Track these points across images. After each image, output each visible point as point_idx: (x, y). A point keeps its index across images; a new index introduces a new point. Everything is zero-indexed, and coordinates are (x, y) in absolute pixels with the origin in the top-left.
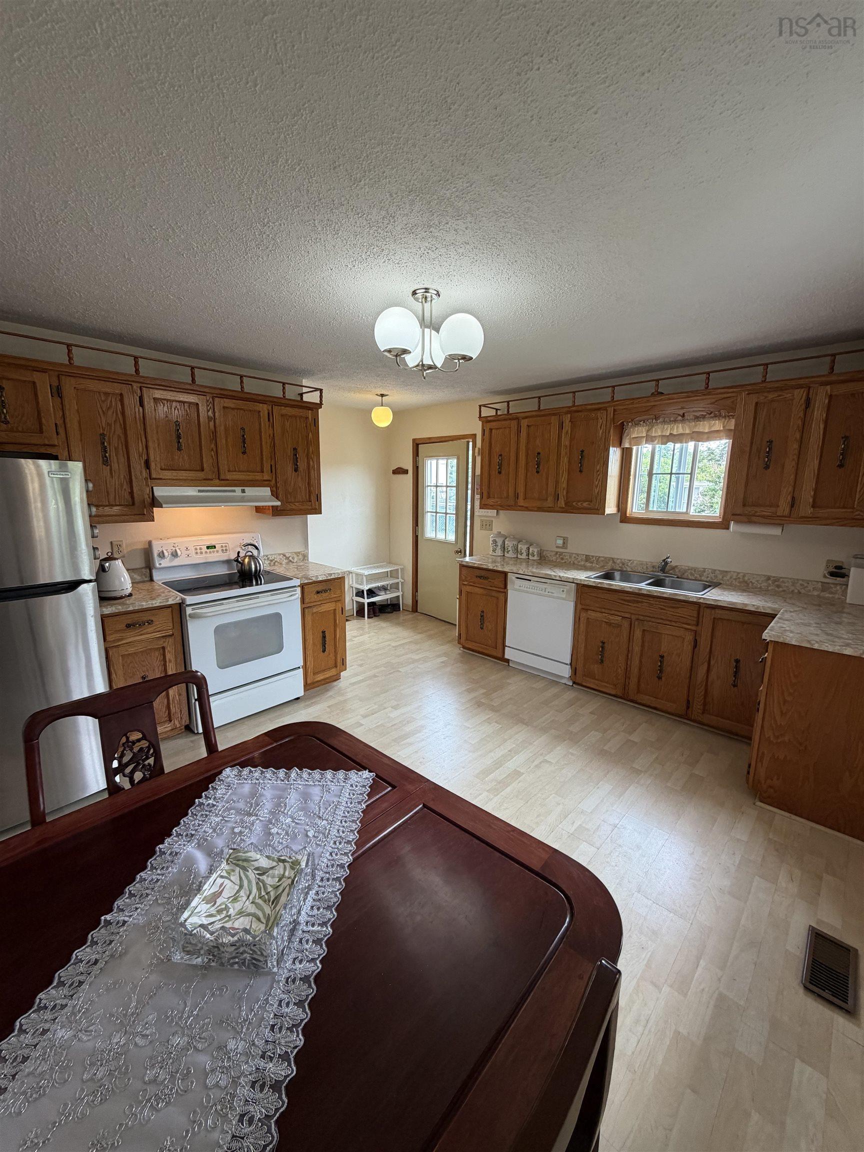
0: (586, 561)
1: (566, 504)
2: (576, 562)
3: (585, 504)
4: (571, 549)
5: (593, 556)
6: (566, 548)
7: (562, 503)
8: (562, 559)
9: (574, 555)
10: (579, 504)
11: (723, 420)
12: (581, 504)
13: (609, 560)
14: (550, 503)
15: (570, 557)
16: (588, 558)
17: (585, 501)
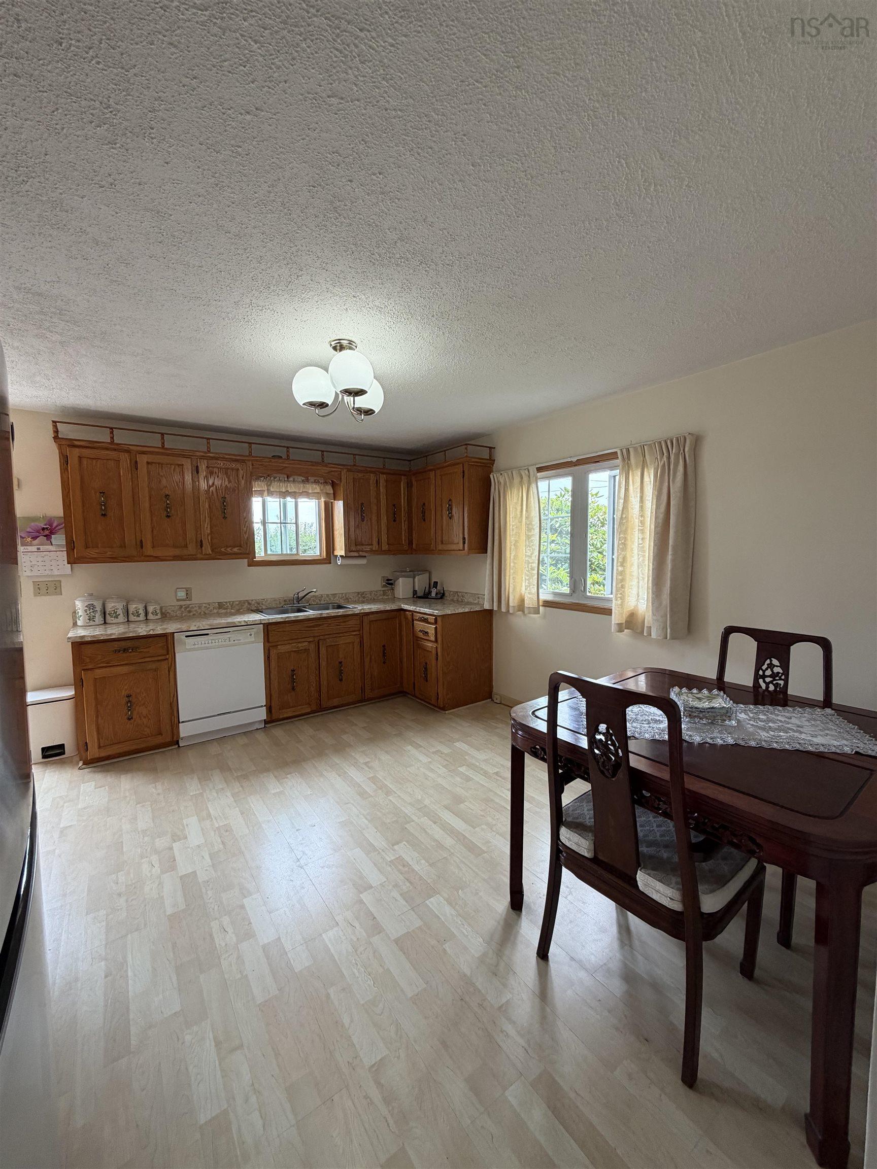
0: (219, 608)
1: (212, 551)
2: (206, 612)
3: (235, 550)
4: (196, 599)
5: (226, 602)
6: (191, 600)
7: (207, 549)
8: (190, 612)
9: (204, 605)
10: (228, 549)
11: (320, 485)
12: (231, 550)
13: (244, 603)
14: (192, 549)
15: (200, 607)
16: (221, 605)
17: (234, 547)
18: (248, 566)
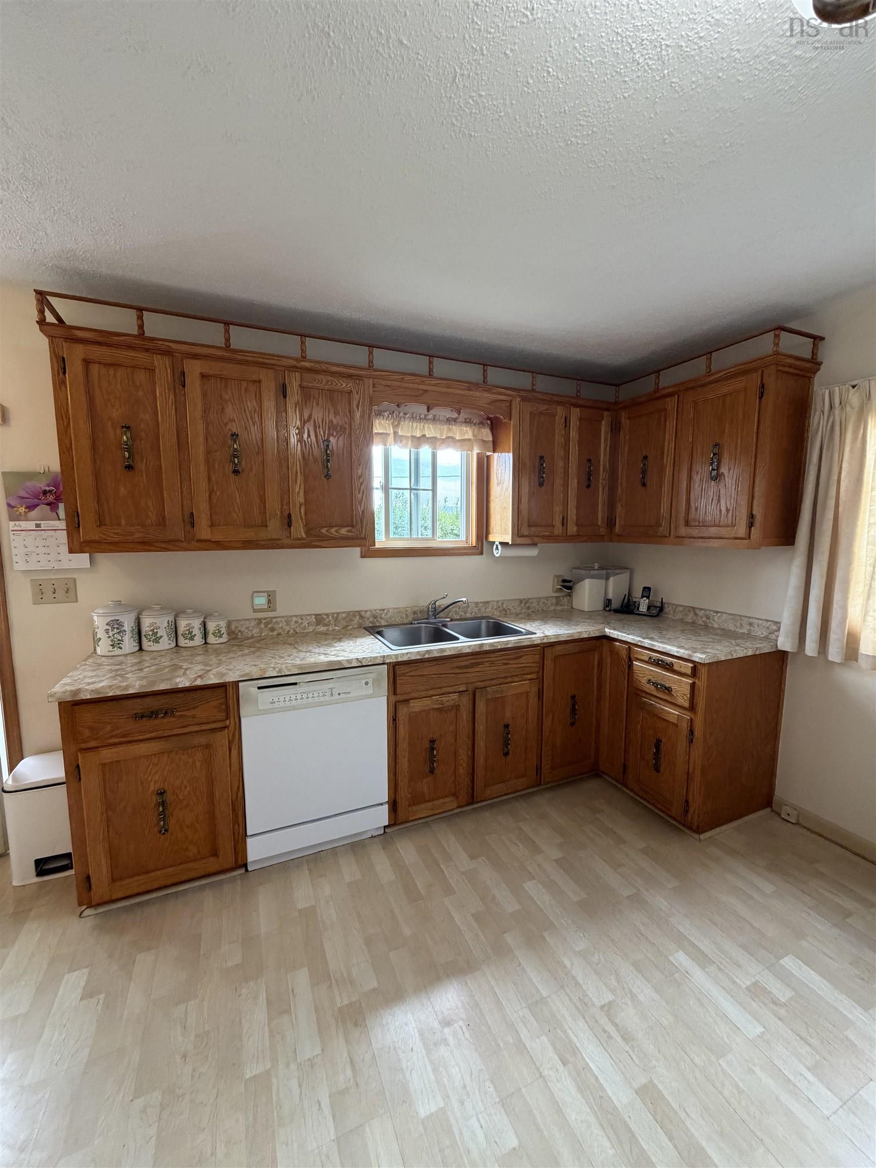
0: (317, 624)
1: (306, 533)
2: (298, 629)
3: (343, 531)
4: (283, 609)
5: (327, 615)
6: (274, 610)
7: (299, 530)
8: (272, 629)
9: (294, 619)
10: (333, 530)
12: (336, 531)
13: (354, 616)
14: (274, 528)
15: (288, 623)
16: (319, 619)
17: (342, 526)
18: (362, 557)
